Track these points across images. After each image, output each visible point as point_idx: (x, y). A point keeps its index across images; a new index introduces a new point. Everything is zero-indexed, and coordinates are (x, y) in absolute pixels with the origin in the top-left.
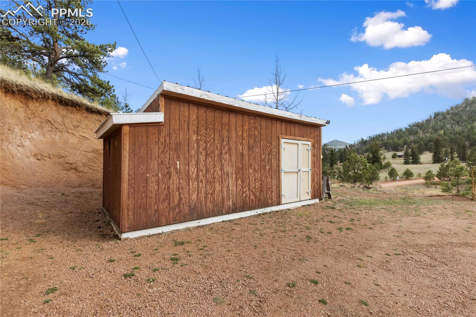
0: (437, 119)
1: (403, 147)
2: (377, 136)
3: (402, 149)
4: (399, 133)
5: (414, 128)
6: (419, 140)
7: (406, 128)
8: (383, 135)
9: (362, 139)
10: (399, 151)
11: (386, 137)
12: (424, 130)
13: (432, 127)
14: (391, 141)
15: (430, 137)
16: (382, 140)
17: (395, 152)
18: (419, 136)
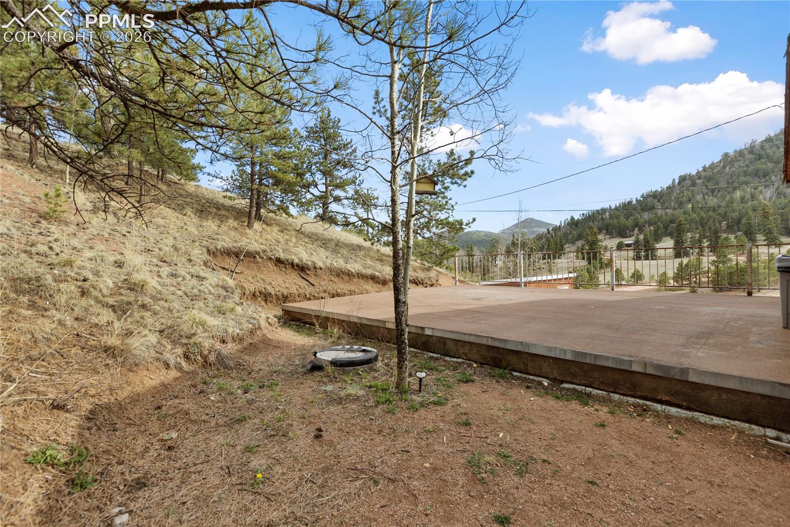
0: (683, 186)
1: (633, 230)
2: (593, 213)
3: (631, 233)
4: (627, 208)
5: (650, 199)
6: (657, 219)
7: (637, 200)
8: (604, 210)
9: (572, 218)
10: (627, 237)
11: (607, 214)
12: (664, 203)
13: (675, 198)
14: (615, 221)
15: (672, 215)
16: (602, 219)
17: (621, 240)
18: (656, 214)
